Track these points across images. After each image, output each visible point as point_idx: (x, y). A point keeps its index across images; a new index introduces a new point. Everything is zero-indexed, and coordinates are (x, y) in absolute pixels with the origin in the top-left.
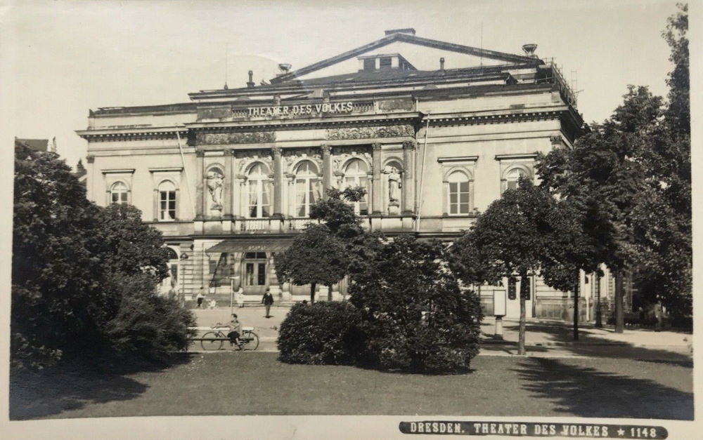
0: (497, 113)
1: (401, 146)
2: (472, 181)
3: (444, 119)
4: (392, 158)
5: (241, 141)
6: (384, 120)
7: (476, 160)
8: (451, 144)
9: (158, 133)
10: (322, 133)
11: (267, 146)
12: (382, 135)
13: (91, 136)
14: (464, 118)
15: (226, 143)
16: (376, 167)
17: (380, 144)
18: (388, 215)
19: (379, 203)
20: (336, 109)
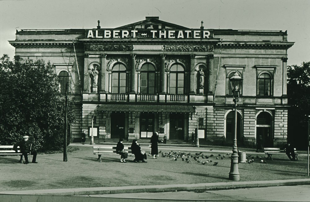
1: (205, 57)
3: (229, 45)
5: (111, 50)
7: (244, 67)
8: (231, 58)
9: (60, 44)
10: (160, 47)
11: (128, 53)
12: (196, 50)
13: (18, 44)
14: (240, 45)
15: (102, 51)
16: (192, 67)
17: (195, 55)
18: (198, 93)
19: (194, 87)
20: (169, 34)
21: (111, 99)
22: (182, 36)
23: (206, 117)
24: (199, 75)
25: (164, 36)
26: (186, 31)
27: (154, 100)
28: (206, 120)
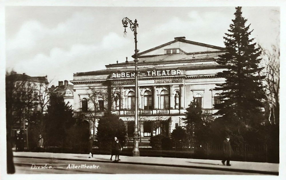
0: (211, 75)
1: (178, 86)
2: (203, 97)
3: (194, 77)
4: (177, 90)
5: (126, 84)
6: (174, 77)
7: (204, 90)
8: (196, 85)
9: (98, 81)
10: (153, 81)
12: (173, 82)
13: (75, 82)
14: (200, 77)
15: (120, 85)
16: (171, 92)
17: (172, 85)
18: (175, 109)
19: (172, 105)
20: (158, 73)
21: (127, 114)
22: (165, 74)
23: (180, 123)
24: (175, 97)
25: (154, 74)
26: (167, 71)
27: (150, 113)
28: (180, 124)
